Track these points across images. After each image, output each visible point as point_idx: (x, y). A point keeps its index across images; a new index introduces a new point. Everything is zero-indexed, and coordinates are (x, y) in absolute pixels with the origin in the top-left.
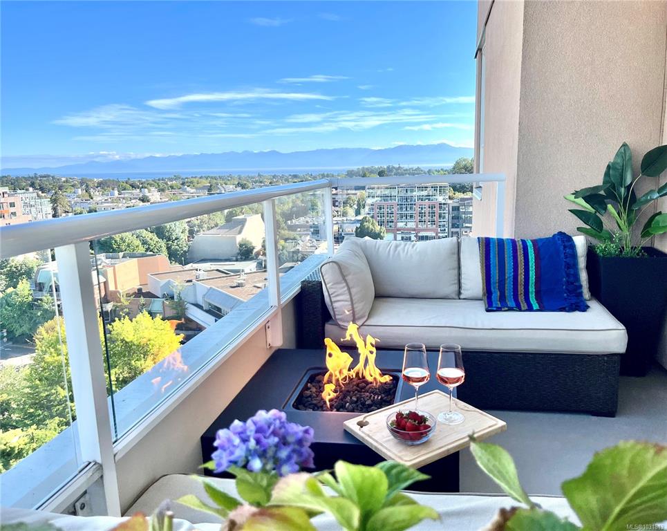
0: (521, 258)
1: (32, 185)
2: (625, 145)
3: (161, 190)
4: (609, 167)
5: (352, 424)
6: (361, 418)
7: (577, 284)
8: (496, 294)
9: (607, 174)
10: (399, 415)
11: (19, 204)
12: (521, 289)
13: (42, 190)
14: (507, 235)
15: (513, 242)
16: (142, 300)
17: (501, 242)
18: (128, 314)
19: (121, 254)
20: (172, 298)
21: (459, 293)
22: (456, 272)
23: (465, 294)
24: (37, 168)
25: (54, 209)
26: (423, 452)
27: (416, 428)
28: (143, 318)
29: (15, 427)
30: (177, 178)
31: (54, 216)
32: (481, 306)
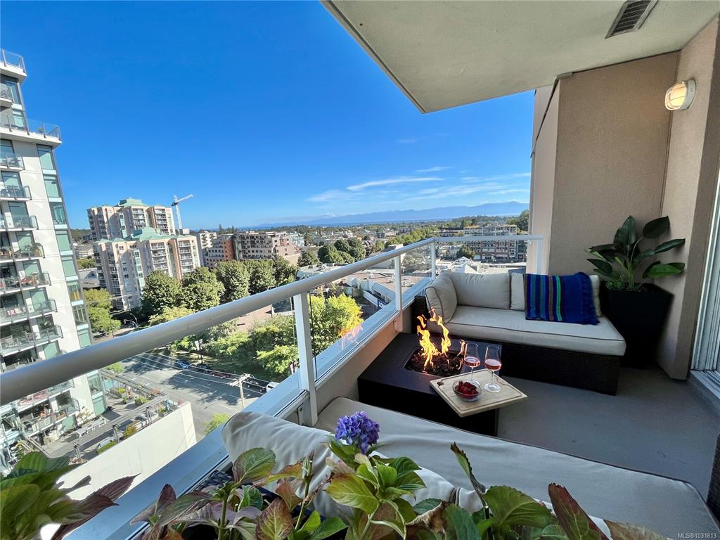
0: (551, 288)
1: (296, 230)
2: (630, 217)
3: (354, 232)
4: (618, 231)
5: (434, 383)
6: (439, 380)
7: (591, 306)
8: (533, 309)
9: (616, 236)
10: (461, 383)
11: (291, 239)
12: (551, 307)
13: (300, 232)
14: (544, 272)
15: (546, 277)
16: (342, 288)
17: (538, 277)
18: (335, 294)
19: (333, 264)
20: (357, 287)
21: (510, 306)
22: (508, 293)
23: (513, 307)
24: (298, 222)
25: (305, 242)
26: (473, 407)
27: (470, 393)
28: (342, 296)
29: (285, 345)
30: (361, 225)
31: (305, 245)
32: (523, 316)
